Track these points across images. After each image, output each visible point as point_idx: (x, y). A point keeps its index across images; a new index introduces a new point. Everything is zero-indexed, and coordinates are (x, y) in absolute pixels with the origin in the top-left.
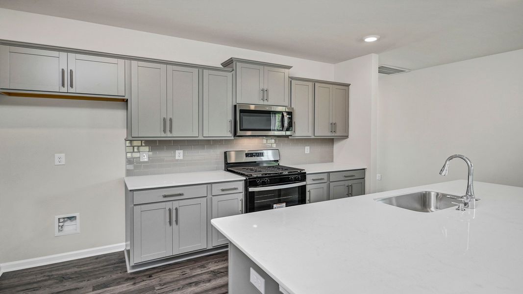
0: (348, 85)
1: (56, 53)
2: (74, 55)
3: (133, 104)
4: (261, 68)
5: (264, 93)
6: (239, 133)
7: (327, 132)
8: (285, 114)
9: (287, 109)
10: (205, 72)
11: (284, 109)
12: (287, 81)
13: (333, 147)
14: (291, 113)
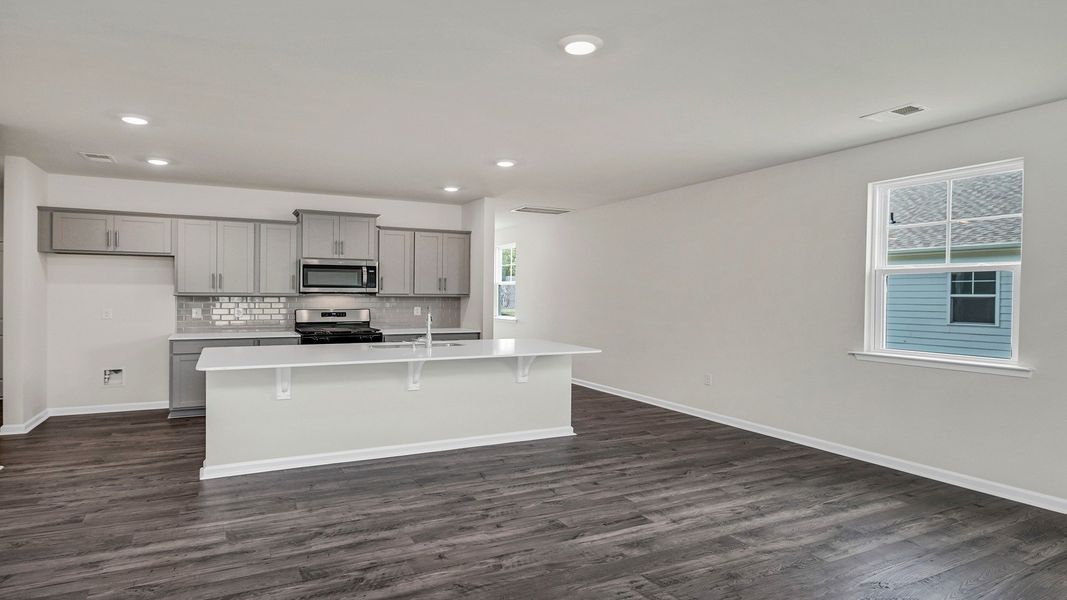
0: (469, 233)
1: (104, 216)
2: (119, 216)
3: (180, 260)
4: (336, 218)
5: (339, 246)
6: (302, 289)
7: (433, 290)
8: (365, 269)
9: (370, 264)
10: (263, 226)
11: (364, 263)
12: (373, 231)
13: (459, 308)
14: (374, 268)
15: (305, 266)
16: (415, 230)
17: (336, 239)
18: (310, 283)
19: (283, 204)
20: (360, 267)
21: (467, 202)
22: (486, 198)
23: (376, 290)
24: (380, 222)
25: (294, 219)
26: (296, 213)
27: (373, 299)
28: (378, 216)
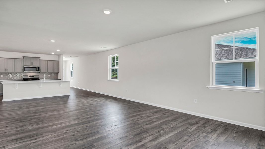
0: (59, 61)
4: (31, 58)
5: (32, 63)
6: (24, 71)
7: (52, 72)
8: (37, 68)
9: (38, 67)
10: (16, 59)
11: (37, 67)
12: (39, 61)
13: (58, 75)
14: (39, 67)
15: (25, 67)
16: (48, 60)
17: (31, 62)
18: (26, 70)
19: (20, 55)
20: (36, 67)
21: (59, 55)
22: (61, 55)
23: (40, 72)
24: (40, 59)
25: (23, 58)
26: (23, 57)
27: (39, 73)
28: (40, 58)
